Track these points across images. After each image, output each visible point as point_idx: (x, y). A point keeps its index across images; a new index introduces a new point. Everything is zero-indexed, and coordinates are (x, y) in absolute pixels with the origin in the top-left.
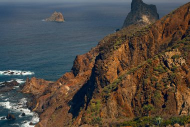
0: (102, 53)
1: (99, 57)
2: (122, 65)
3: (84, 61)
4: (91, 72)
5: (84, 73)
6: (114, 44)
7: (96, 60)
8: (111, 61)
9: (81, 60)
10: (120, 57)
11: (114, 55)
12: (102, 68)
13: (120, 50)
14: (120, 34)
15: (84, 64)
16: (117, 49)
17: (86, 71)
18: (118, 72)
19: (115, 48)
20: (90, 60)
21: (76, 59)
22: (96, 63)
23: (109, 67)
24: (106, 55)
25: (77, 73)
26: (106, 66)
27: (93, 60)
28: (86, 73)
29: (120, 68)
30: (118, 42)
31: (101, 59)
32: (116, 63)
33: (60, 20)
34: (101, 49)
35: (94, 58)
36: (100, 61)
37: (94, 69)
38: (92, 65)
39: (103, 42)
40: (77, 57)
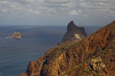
0: (48, 60)
1: (46, 63)
2: (61, 68)
3: (35, 65)
4: (40, 73)
5: (35, 74)
6: (55, 53)
7: (43, 65)
8: (54, 65)
9: (33, 65)
10: (60, 63)
11: (56, 61)
12: (47, 70)
13: (60, 58)
14: (60, 47)
15: (35, 68)
16: (58, 57)
17: (37, 72)
18: (59, 73)
19: (57, 57)
20: (39, 64)
21: (29, 64)
22: (43, 67)
23: (52, 70)
24: (50, 61)
25: (30, 74)
26: (50, 69)
27: (41, 65)
28: (36, 74)
29: (60, 70)
30: (58, 53)
31: (47, 64)
32: (57, 67)
33: (19, 37)
34: (47, 57)
35: (42, 63)
36: (46, 65)
37: (42, 71)
38: (40, 68)
39: (49, 52)
40: (30, 62)
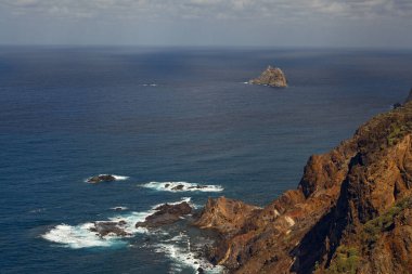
0: (365, 151)
1: (357, 160)
2: (404, 178)
3: (326, 168)
4: (339, 191)
5: (324, 191)
6: (388, 134)
7: (350, 166)
8: (382, 168)
9: (318, 166)
10: (401, 160)
11: (389, 156)
12: (361, 182)
13: (401, 146)
14: (401, 115)
15: (326, 174)
16: (395, 143)
17: (330, 187)
18: (396, 192)
19: (391, 143)
20: (338, 165)
21: (308, 163)
22: (350, 172)
23: (378, 181)
24: (372, 157)
25: (311, 192)
26: (371, 178)
27: (345, 166)
28: (330, 192)
29: (401, 184)
30: (397, 131)
31: (362, 164)
32: (392, 173)
33: (280, 83)
34: (361, 143)
35: (347, 161)
36: (358, 168)
37: (346, 184)
38: (341, 177)
39: (367, 130)
40: (311, 158)
